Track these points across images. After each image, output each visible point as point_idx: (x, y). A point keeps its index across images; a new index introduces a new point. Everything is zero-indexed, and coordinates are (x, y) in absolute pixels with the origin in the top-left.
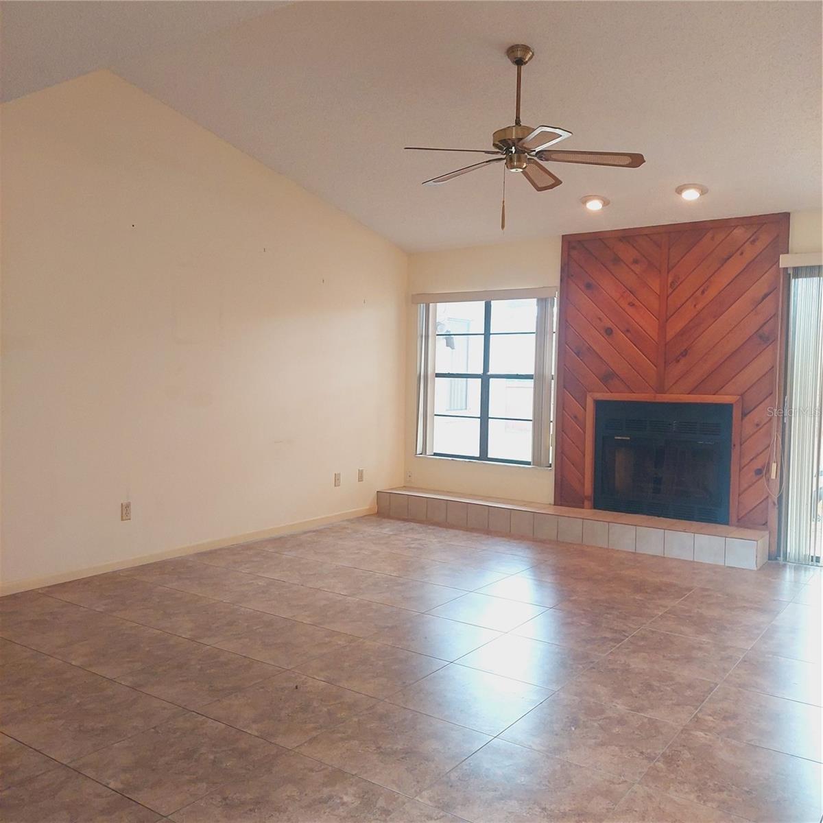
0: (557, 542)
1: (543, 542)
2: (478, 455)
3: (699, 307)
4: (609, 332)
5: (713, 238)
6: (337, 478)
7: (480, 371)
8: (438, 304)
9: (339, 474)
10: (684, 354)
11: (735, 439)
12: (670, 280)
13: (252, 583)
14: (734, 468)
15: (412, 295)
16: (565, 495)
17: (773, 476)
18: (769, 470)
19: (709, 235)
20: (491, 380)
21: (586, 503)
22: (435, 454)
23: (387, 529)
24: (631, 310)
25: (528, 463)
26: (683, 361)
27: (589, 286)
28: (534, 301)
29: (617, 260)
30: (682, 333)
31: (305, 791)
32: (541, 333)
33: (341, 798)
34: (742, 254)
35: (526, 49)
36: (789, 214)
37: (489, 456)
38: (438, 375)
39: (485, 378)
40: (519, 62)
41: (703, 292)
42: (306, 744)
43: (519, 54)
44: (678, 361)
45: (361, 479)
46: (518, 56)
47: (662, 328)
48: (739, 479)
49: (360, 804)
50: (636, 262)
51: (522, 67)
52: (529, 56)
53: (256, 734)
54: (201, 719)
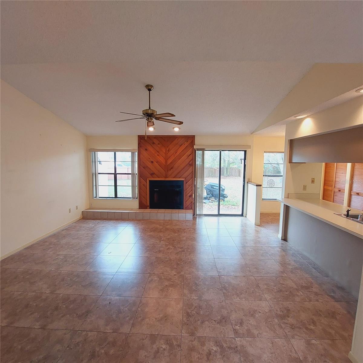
0: (143, 220)
1: (139, 220)
2: (114, 197)
3: (175, 157)
4: (152, 162)
5: (178, 140)
6: (70, 210)
7: (114, 172)
8: (98, 152)
9: (70, 209)
10: (172, 168)
11: (184, 189)
12: (168, 149)
13: (58, 258)
14: (184, 196)
15: (89, 149)
16: (142, 206)
17: (193, 197)
18: (192, 196)
19: (177, 139)
20: (117, 175)
21: (148, 208)
22: (100, 197)
23: (91, 224)
24: (158, 157)
25: (131, 198)
26: (172, 170)
27: (146, 150)
28: (130, 153)
29: (154, 143)
30: (171, 163)
31: (148, 351)
32: (133, 162)
33: (162, 347)
34: (185, 144)
35: (152, 86)
36: (195, 136)
37: (118, 197)
38: (99, 174)
39: (115, 174)
40: (150, 90)
41: (176, 153)
42: (132, 328)
43: (150, 88)
44: (170, 170)
45: (77, 209)
46: (149, 88)
47: (166, 162)
48: (185, 198)
49: (169, 347)
50: (159, 144)
51: (150, 91)
52: (152, 89)
53: (112, 331)
54: (84, 333)
